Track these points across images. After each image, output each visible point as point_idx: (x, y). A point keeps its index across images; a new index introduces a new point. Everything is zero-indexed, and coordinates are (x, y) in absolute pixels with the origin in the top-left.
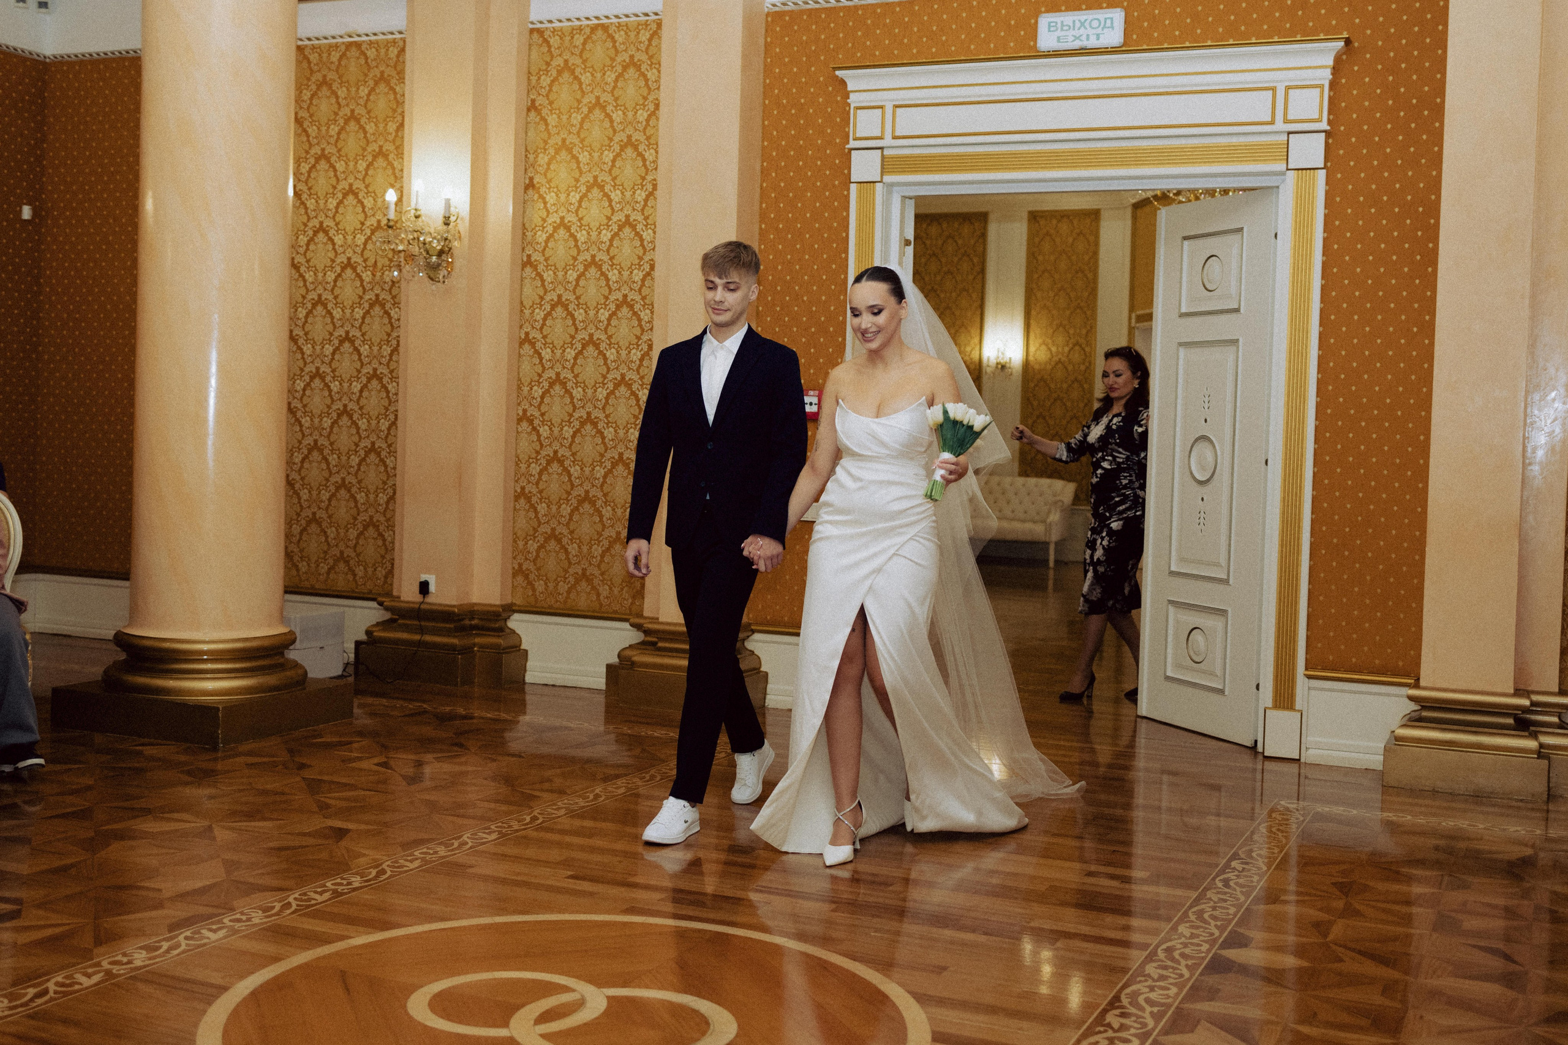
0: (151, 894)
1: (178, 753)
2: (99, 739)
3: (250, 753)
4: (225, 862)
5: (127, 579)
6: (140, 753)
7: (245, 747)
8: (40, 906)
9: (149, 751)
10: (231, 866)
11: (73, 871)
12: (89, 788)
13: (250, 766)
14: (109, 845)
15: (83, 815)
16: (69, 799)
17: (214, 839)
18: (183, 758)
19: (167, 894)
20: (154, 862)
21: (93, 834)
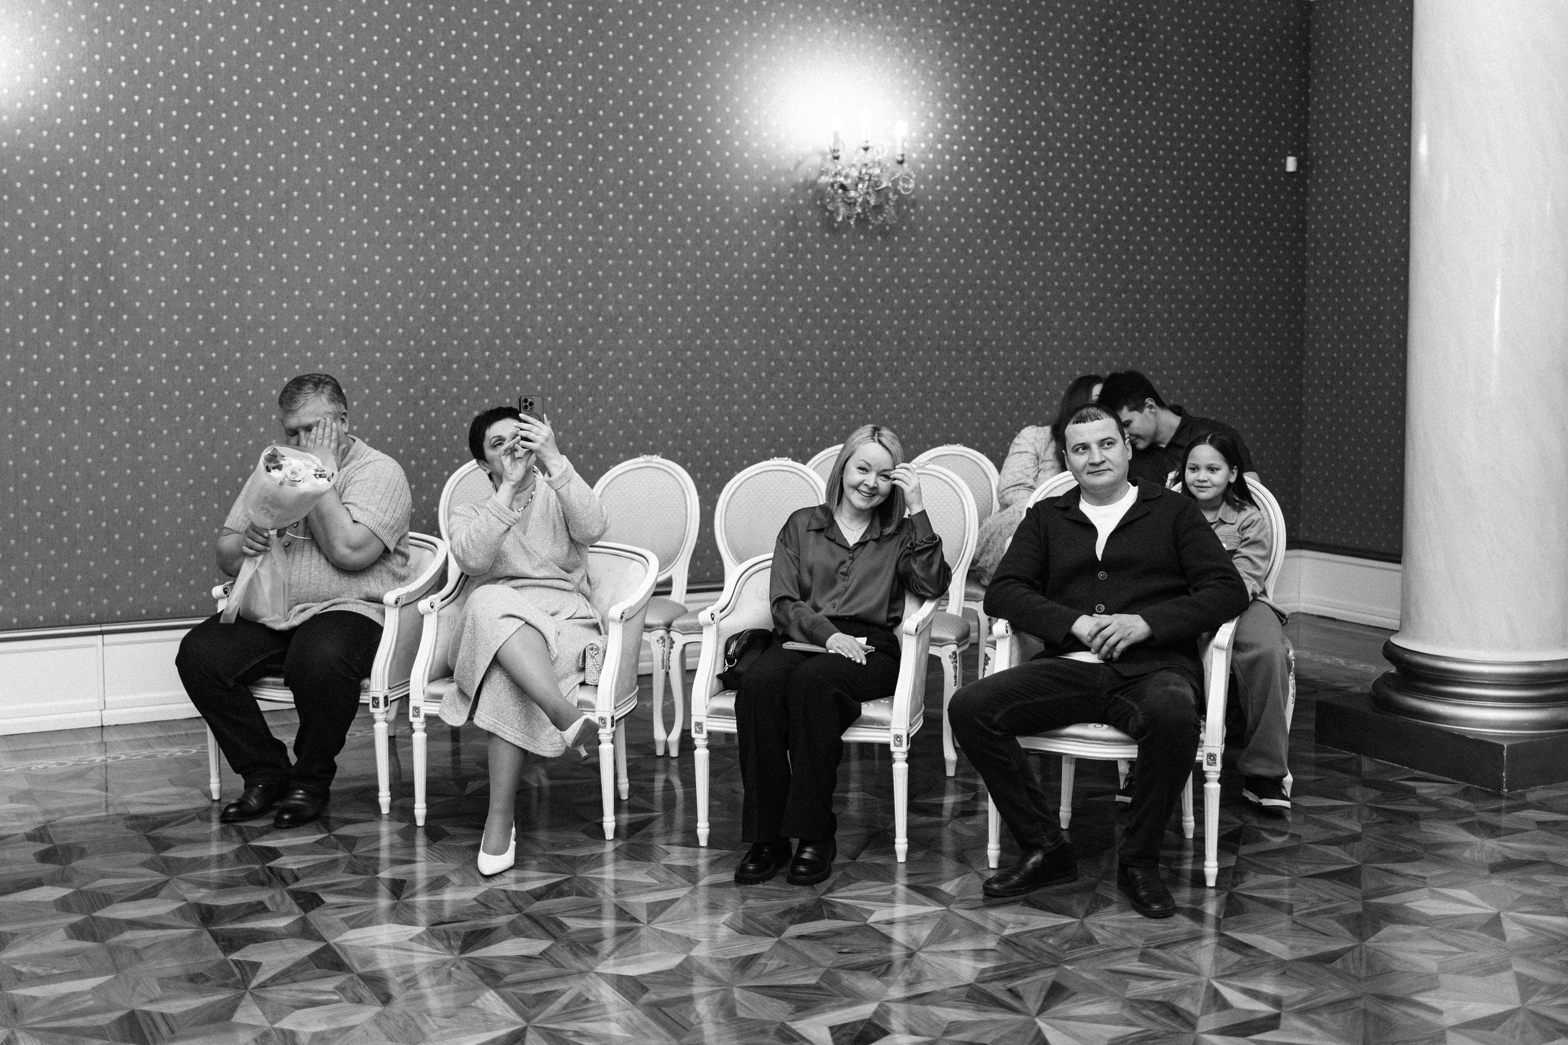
0: (1429, 1017)
1: (1455, 795)
2: (1367, 765)
3: (1541, 806)
4: (1519, 977)
5: (1399, 562)
6: (1411, 792)
7: (1533, 795)
8: (1302, 1013)
9: (1424, 789)
10: (1526, 985)
11: (1338, 964)
12: (1356, 838)
13: (1541, 824)
14: (1379, 929)
15: (1349, 876)
16: (1334, 851)
17: (1503, 937)
18: (1462, 804)
19: (1449, 1020)
20: (1431, 964)
21: (1361, 909)
